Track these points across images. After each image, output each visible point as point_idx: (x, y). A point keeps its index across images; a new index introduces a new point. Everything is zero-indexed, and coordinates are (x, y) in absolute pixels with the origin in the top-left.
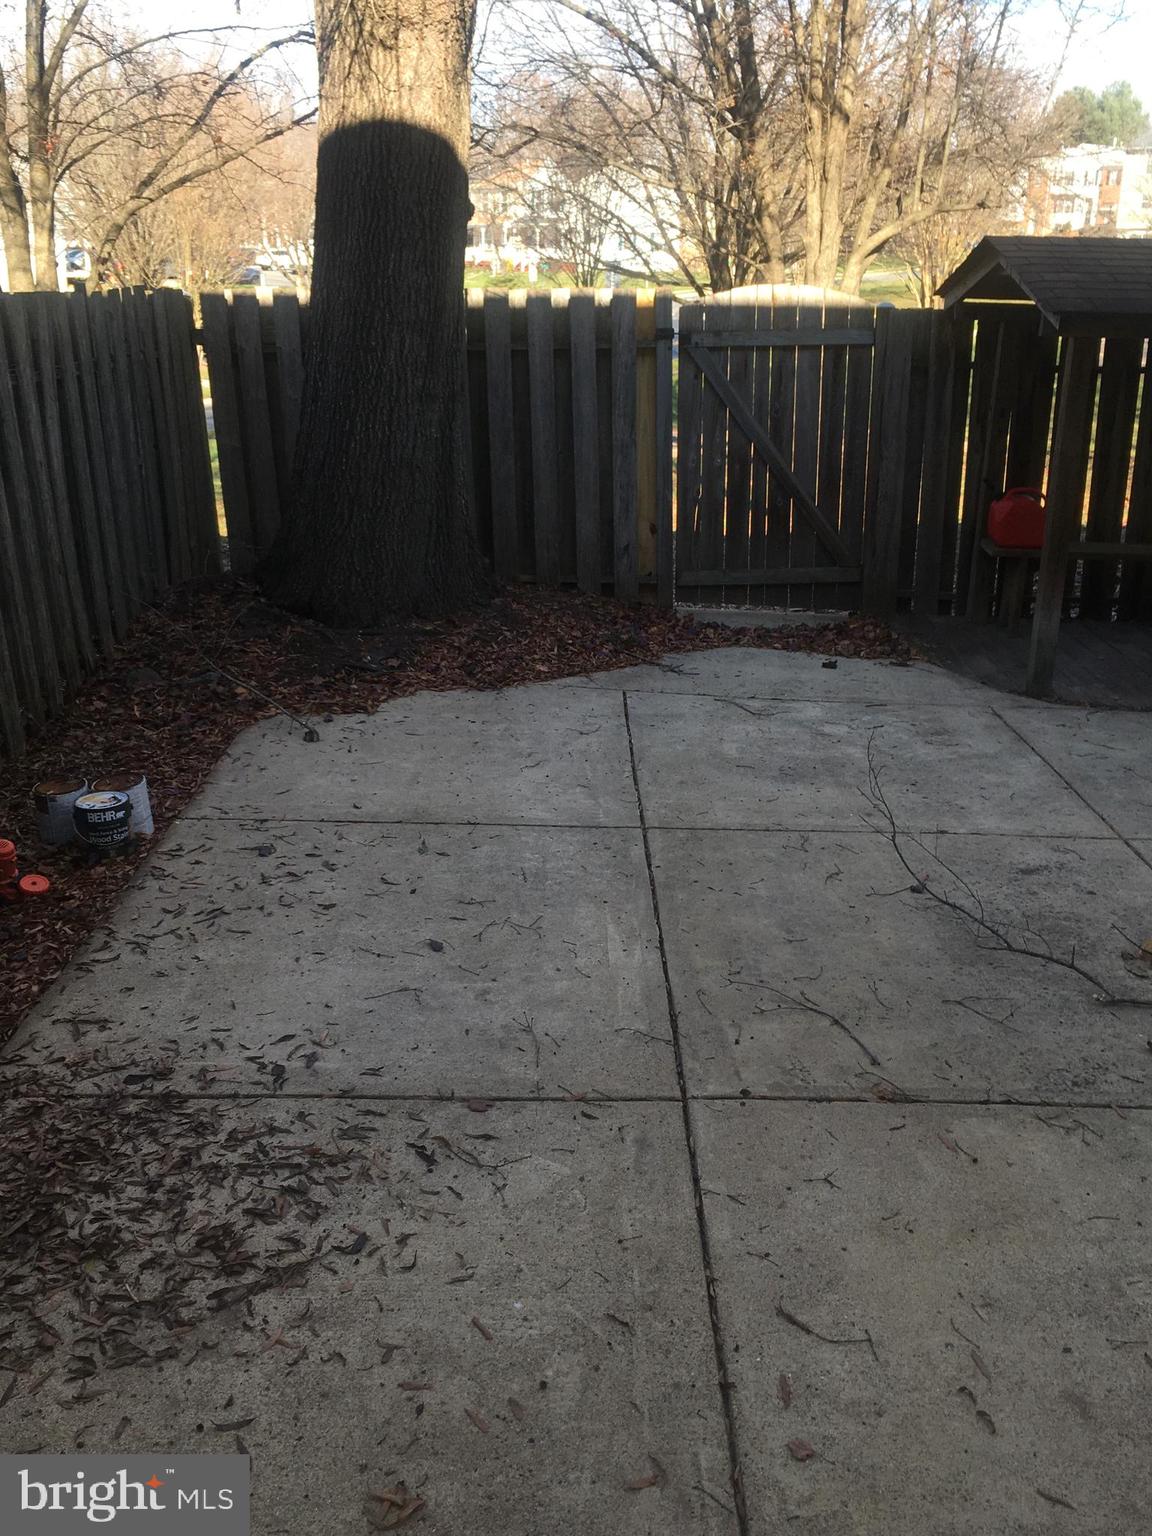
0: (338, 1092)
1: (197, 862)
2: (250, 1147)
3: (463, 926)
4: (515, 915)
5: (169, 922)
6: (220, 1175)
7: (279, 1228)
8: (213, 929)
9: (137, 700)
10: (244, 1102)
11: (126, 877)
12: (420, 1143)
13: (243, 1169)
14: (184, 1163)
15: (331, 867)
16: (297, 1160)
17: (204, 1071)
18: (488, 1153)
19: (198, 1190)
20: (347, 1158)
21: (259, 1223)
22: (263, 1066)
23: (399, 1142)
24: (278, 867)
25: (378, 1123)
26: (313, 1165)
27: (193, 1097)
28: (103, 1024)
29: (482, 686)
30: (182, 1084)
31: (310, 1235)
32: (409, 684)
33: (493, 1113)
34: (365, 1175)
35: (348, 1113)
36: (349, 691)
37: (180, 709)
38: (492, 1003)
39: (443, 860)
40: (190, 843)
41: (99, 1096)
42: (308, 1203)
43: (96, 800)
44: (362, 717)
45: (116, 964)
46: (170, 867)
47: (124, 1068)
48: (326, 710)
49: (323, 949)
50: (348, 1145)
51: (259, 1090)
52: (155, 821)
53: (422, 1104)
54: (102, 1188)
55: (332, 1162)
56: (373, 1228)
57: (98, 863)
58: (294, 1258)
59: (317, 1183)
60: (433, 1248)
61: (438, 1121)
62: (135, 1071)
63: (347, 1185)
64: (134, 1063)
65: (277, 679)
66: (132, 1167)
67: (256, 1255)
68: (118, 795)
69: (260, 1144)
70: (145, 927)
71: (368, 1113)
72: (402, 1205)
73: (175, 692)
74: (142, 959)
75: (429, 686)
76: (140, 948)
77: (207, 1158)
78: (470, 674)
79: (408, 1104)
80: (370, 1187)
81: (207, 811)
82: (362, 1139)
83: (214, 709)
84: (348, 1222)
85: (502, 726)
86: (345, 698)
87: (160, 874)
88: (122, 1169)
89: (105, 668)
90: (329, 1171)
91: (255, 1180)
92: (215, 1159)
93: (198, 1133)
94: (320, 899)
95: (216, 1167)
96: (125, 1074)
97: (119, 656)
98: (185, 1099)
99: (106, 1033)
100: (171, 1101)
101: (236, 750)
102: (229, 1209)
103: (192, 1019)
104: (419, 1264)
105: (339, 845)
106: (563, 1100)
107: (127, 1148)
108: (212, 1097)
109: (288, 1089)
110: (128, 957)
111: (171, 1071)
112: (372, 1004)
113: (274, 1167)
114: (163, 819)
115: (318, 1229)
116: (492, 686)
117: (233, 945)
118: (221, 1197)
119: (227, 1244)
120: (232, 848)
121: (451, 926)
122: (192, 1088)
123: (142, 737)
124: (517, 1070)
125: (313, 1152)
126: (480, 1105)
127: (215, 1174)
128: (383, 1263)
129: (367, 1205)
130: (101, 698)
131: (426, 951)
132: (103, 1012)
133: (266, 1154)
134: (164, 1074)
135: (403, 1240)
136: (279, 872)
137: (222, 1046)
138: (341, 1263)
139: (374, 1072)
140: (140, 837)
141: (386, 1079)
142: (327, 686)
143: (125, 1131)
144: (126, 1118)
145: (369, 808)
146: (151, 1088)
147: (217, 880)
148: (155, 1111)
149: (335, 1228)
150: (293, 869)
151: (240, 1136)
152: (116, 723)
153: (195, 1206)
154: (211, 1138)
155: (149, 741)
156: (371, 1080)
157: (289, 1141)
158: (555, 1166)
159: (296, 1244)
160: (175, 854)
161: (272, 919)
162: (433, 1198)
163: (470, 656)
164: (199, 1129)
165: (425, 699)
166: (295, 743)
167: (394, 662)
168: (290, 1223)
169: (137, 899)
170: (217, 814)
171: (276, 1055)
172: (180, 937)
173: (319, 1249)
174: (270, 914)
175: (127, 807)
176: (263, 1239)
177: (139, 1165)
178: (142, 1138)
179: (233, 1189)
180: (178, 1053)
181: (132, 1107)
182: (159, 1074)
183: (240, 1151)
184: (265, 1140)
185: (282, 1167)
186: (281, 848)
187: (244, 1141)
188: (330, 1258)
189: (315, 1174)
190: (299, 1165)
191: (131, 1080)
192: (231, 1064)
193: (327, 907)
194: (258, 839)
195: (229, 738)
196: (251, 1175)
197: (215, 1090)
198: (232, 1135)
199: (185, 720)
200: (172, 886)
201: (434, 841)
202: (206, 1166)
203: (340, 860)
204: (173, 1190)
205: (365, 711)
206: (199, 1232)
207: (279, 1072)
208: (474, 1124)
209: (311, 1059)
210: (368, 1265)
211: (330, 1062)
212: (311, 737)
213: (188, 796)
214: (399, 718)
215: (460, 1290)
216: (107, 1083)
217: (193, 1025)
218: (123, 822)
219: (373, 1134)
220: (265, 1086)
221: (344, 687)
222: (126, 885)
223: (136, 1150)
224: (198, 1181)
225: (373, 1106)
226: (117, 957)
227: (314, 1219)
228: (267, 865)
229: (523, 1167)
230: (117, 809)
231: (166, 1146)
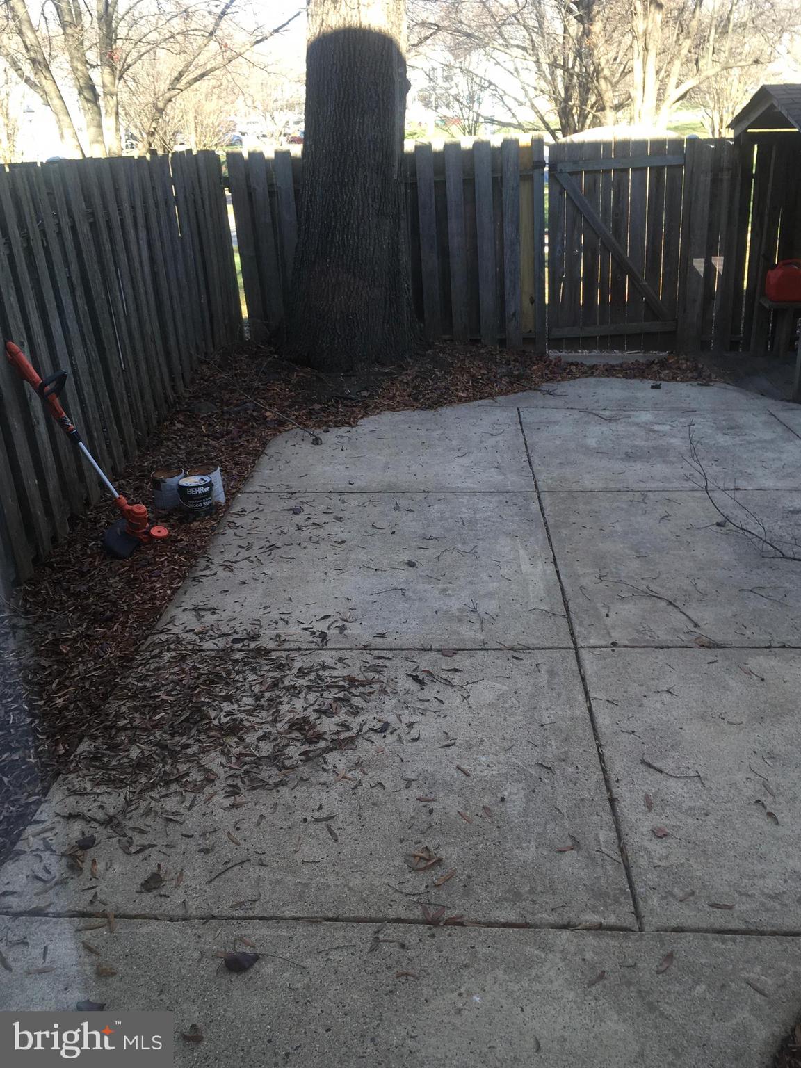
0: (361, 647)
1: (256, 519)
2: (312, 676)
3: (427, 552)
4: (459, 546)
5: (244, 553)
6: (297, 692)
7: (336, 719)
8: (271, 557)
9: (203, 422)
10: (305, 652)
11: (213, 528)
12: (414, 674)
13: (309, 688)
14: (275, 684)
15: (340, 520)
16: (341, 683)
17: (278, 636)
18: (456, 679)
19: (285, 700)
20: (371, 683)
21: (323, 716)
22: (313, 633)
23: (401, 674)
24: (306, 520)
25: (387, 663)
26: (351, 686)
27: (274, 650)
28: (213, 611)
29: (424, 408)
30: (266, 642)
31: (355, 723)
32: (378, 408)
33: (457, 657)
34: (383, 691)
35: (369, 658)
36: (337, 413)
37: (231, 427)
38: (449, 595)
39: (410, 514)
40: (249, 508)
41: (218, 650)
42: (351, 706)
43: (192, 481)
44: (348, 429)
45: (215, 577)
46: (240, 521)
47: (230, 634)
48: (325, 425)
49: (341, 567)
50: (371, 675)
51: (313, 646)
52: (226, 495)
53: (413, 653)
54: (228, 698)
55: (362, 684)
56: (392, 719)
57: (194, 520)
58: (347, 735)
59: (356, 696)
60: (429, 728)
61: (424, 662)
62: (236, 636)
63: (373, 697)
64: (235, 632)
65: (291, 406)
66: (244, 688)
67: (325, 733)
68: (204, 477)
69: (318, 674)
70: (229, 556)
71: (381, 658)
72: (407, 707)
73: (227, 417)
74: (230, 574)
75: (390, 408)
76: (228, 567)
77: (287, 682)
78: (416, 400)
79: (404, 653)
80: (387, 698)
81: (257, 488)
82: (379, 672)
83: (253, 427)
84: (376, 716)
85: (439, 432)
86: (336, 417)
87: (232, 525)
88: (238, 689)
89: (180, 403)
90: (361, 689)
91: (318, 694)
92: (293, 683)
93: (280, 669)
94: (336, 539)
95: (294, 687)
96: (231, 638)
97: (187, 395)
98: (269, 651)
99: (215, 616)
100: (261, 652)
101: (270, 450)
102: (305, 709)
103: (266, 608)
104: (422, 737)
105: (343, 506)
106: (500, 649)
107: (239, 677)
108: (285, 650)
109: (330, 645)
110: (222, 574)
111: (259, 636)
112: (375, 598)
113: (328, 687)
114: (231, 494)
115: (359, 719)
116: (430, 407)
117: (286, 566)
118: (299, 703)
119: (307, 727)
120: (277, 510)
121: (420, 552)
122: (272, 645)
123: (208, 445)
124: (469, 633)
125: (351, 680)
126: (449, 653)
127: (294, 691)
128: (400, 737)
129: (386, 707)
130: (180, 422)
131: (405, 567)
132: (212, 604)
133: (322, 680)
134: (255, 638)
135: (410, 725)
136: (307, 523)
137: (287, 622)
138: (375, 737)
139: (382, 635)
140: (218, 505)
141: (390, 639)
142: (323, 410)
143: (237, 668)
144: (236, 662)
145: (358, 484)
146: (248, 645)
147: (269, 528)
148: (253, 658)
149: (369, 718)
150: (316, 521)
151: (306, 671)
152: (191, 437)
153: (284, 708)
154: (288, 672)
155: (214, 447)
156: (381, 640)
157: (335, 673)
158: (499, 686)
159: (348, 728)
160: (241, 513)
161: (306, 550)
162: (426, 703)
163: (414, 388)
164: (281, 667)
165: (387, 417)
166: (307, 447)
167: (365, 393)
168: (342, 716)
169: (221, 540)
170: (264, 489)
171: (321, 626)
172: (252, 562)
173: (361, 730)
174: (305, 548)
175: (210, 484)
176: (327, 725)
177: (248, 686)
178: (247, 672)
179: (305, 699)
180: (261, 627)
181: (238, 656)
182: (253, 637)
183: (306, 678)
184: (321, 673)
185: (332, 687)
186: (306, 508)
187: (308, 673)
188: (368, 735)
189: (353, 691)
190: (343, 686)
191: (235, 641)
192: (294, 632)
193: (339, 543)
194: (292, 504)
195: (264, 444)
196: (315, 691)
197: (287, 646)
198: (300, 670)
199: (235, 433)
200: (243, 533)
201: (403, 502)
202: (288, 686)
203: (346, 515)
204: (270, 699)
205: (350, 425)
206: (289, 722)
207: (323, 636)
208: (446, 663)
209: (342, 629)
210: (390, 738)
211: (354, 630)
212: (317, 441)
213: (244, 479)
214: (372, 429)
215: (448, 751)
216: (222, 643)
217: (268, 610)
218: (209, 494)
219: (385, 669)
220: (317, 644)
221: (334, 410)
222: (214, 532)
223: (245, 679)
224: (284, 695)
225: (383, 654)
226: (215, 574)
227: (356, 714)
228: (299, 519)
229: (480, 686)
230: (205, 486)
231: (263, 676)
